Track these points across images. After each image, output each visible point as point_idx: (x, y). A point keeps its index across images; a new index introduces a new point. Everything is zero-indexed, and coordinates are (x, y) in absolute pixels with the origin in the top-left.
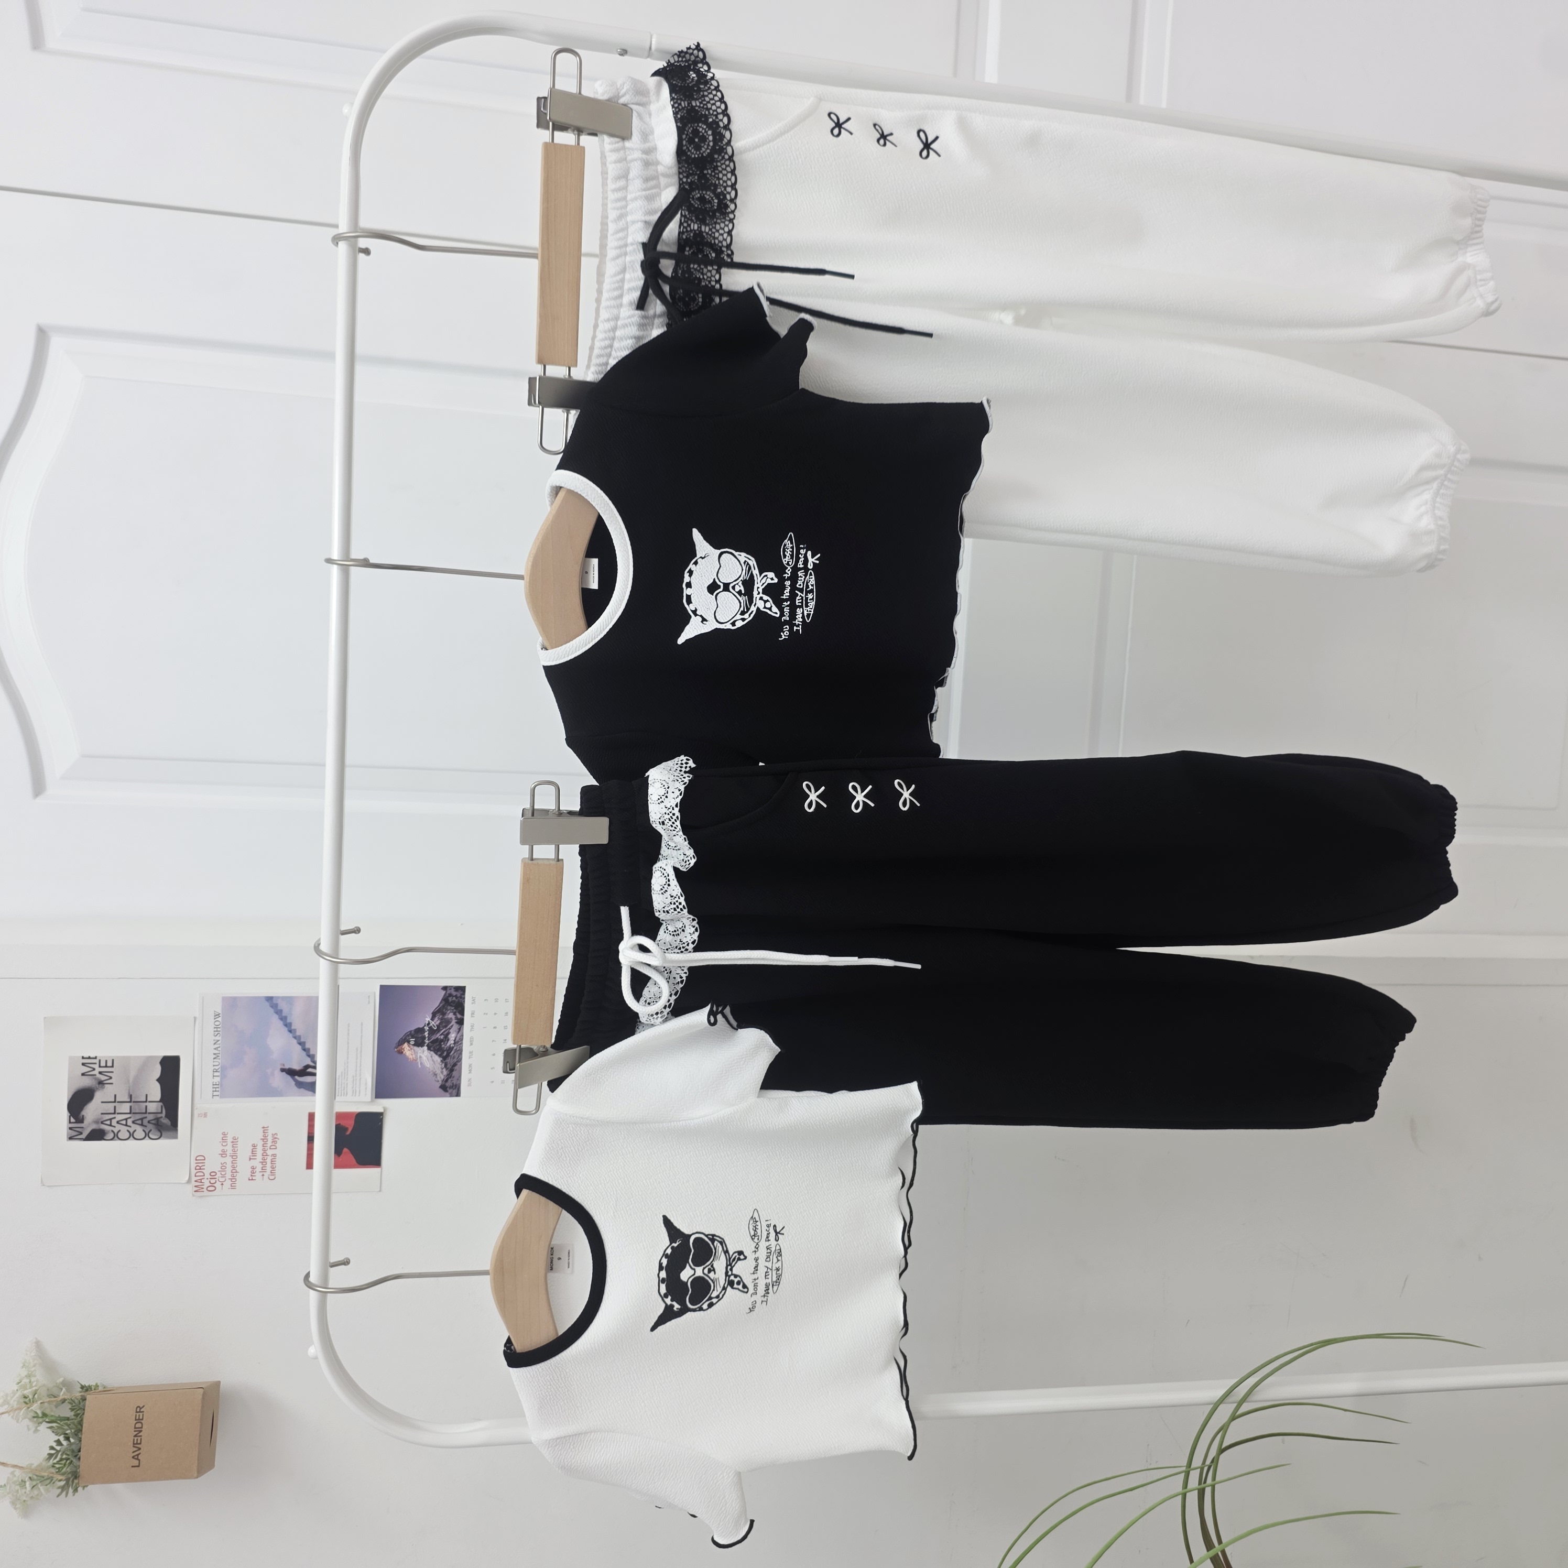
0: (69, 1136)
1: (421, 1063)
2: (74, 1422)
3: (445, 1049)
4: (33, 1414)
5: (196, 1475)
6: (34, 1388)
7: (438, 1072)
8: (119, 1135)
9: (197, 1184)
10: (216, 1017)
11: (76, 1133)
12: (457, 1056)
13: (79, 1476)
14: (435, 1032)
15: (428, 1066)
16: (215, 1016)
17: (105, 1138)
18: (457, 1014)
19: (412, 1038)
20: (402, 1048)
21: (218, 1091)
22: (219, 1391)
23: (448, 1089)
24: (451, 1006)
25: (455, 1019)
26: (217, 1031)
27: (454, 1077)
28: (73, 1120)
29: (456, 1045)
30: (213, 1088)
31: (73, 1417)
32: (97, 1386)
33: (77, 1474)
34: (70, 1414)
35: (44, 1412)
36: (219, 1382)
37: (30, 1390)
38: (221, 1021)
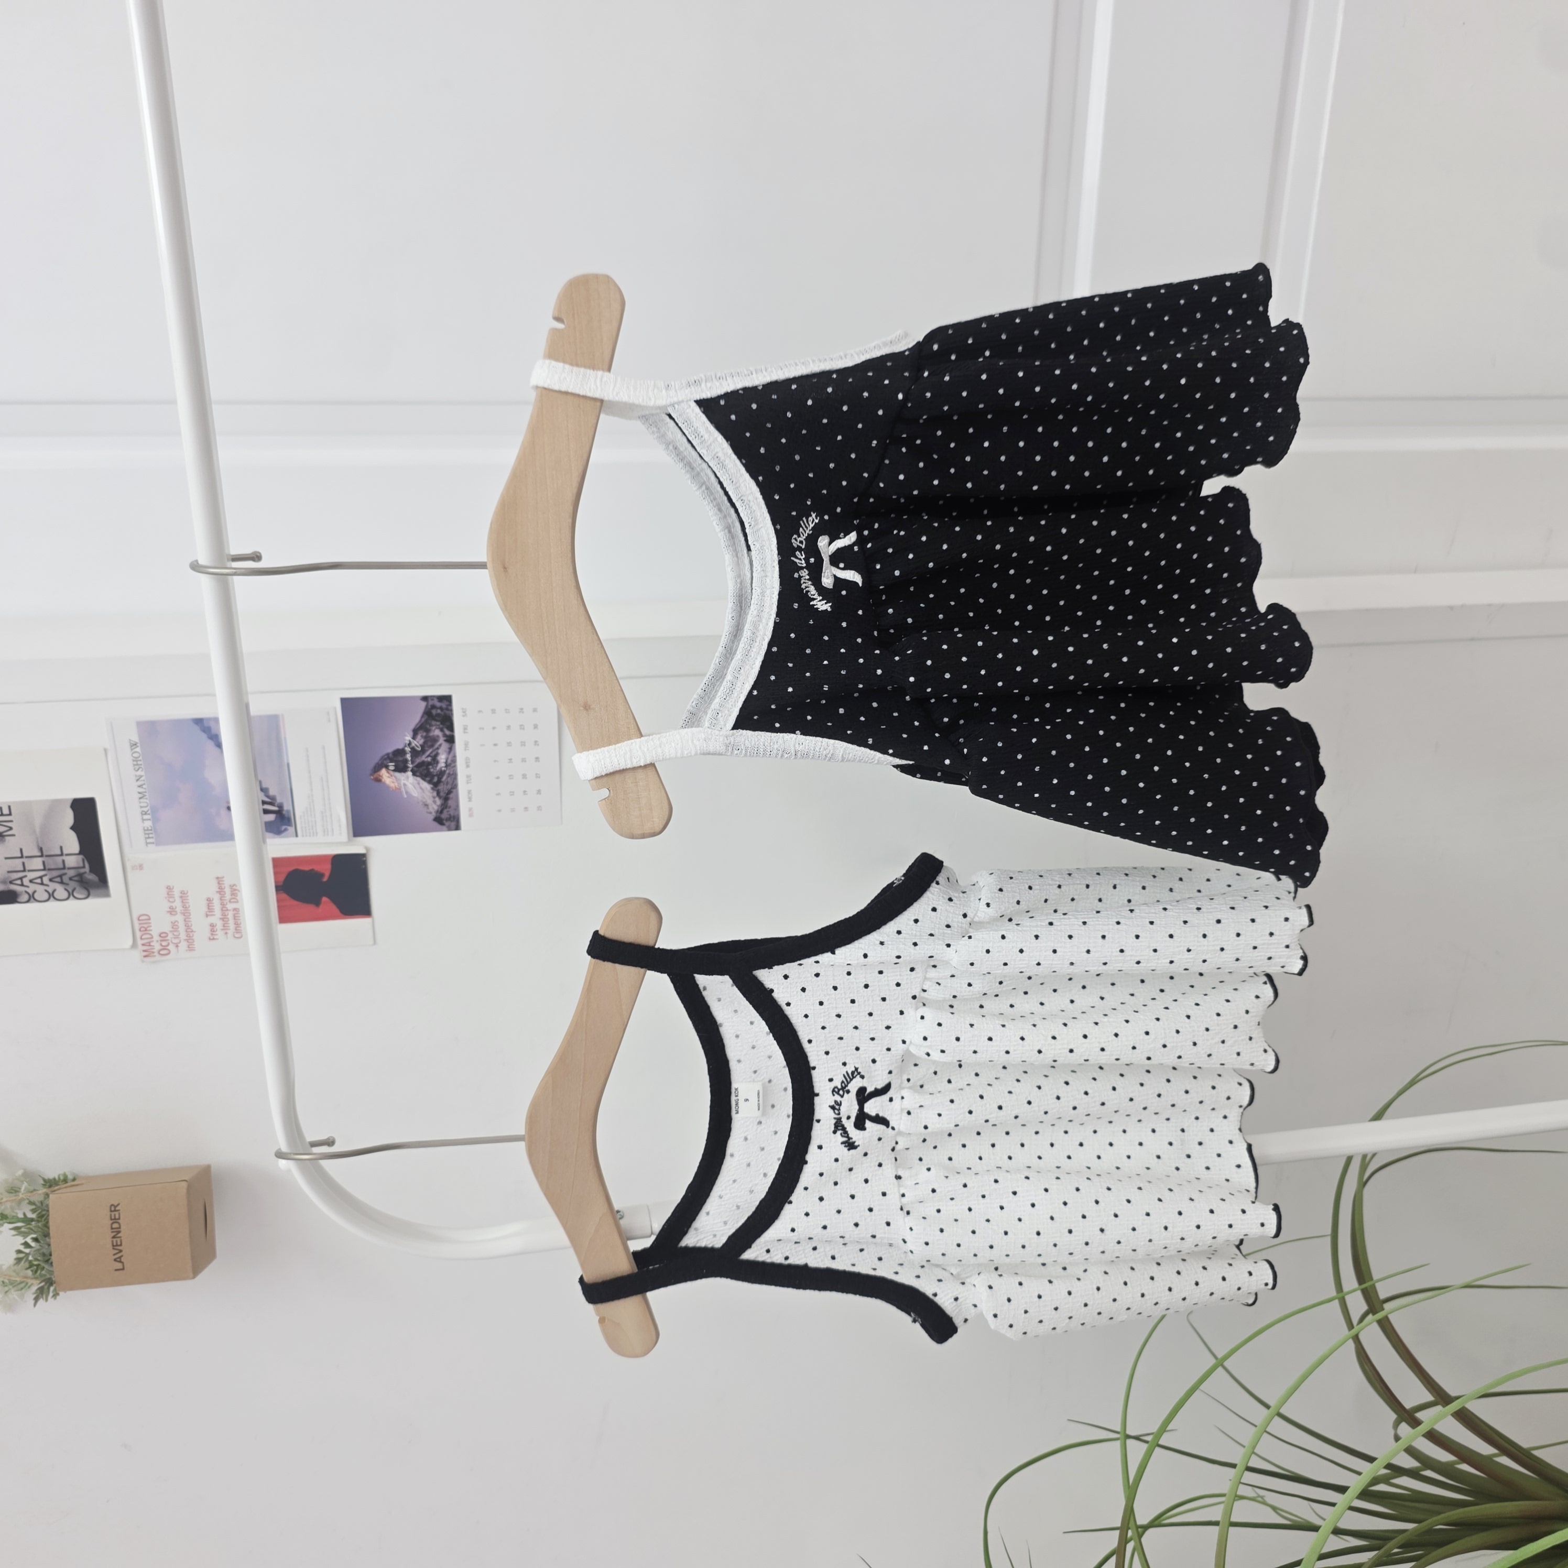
1: (407, 792)
2: (40, 1224)
3: (435, 774)
5: (191, 1275)
8: (36, 896)
9: (145, 948)
10: (133, 748)
13: (56, 1282)
16: (131, 746)
19: (391, 762)
20: (380, 776)
21: (152, 838)
22: (210, 1174)
23: (444, 822)
24: (437, 721)
26: (137, 765)
27: (450, 807)
29: (449, 768)
30: (146, 834)
31: (40, 1219)
32: (65, 1177)
33: (53, 1280)
34: (34, 1216)
35: (4, 1212)
36: (208, 1167)
38: (140, 752)
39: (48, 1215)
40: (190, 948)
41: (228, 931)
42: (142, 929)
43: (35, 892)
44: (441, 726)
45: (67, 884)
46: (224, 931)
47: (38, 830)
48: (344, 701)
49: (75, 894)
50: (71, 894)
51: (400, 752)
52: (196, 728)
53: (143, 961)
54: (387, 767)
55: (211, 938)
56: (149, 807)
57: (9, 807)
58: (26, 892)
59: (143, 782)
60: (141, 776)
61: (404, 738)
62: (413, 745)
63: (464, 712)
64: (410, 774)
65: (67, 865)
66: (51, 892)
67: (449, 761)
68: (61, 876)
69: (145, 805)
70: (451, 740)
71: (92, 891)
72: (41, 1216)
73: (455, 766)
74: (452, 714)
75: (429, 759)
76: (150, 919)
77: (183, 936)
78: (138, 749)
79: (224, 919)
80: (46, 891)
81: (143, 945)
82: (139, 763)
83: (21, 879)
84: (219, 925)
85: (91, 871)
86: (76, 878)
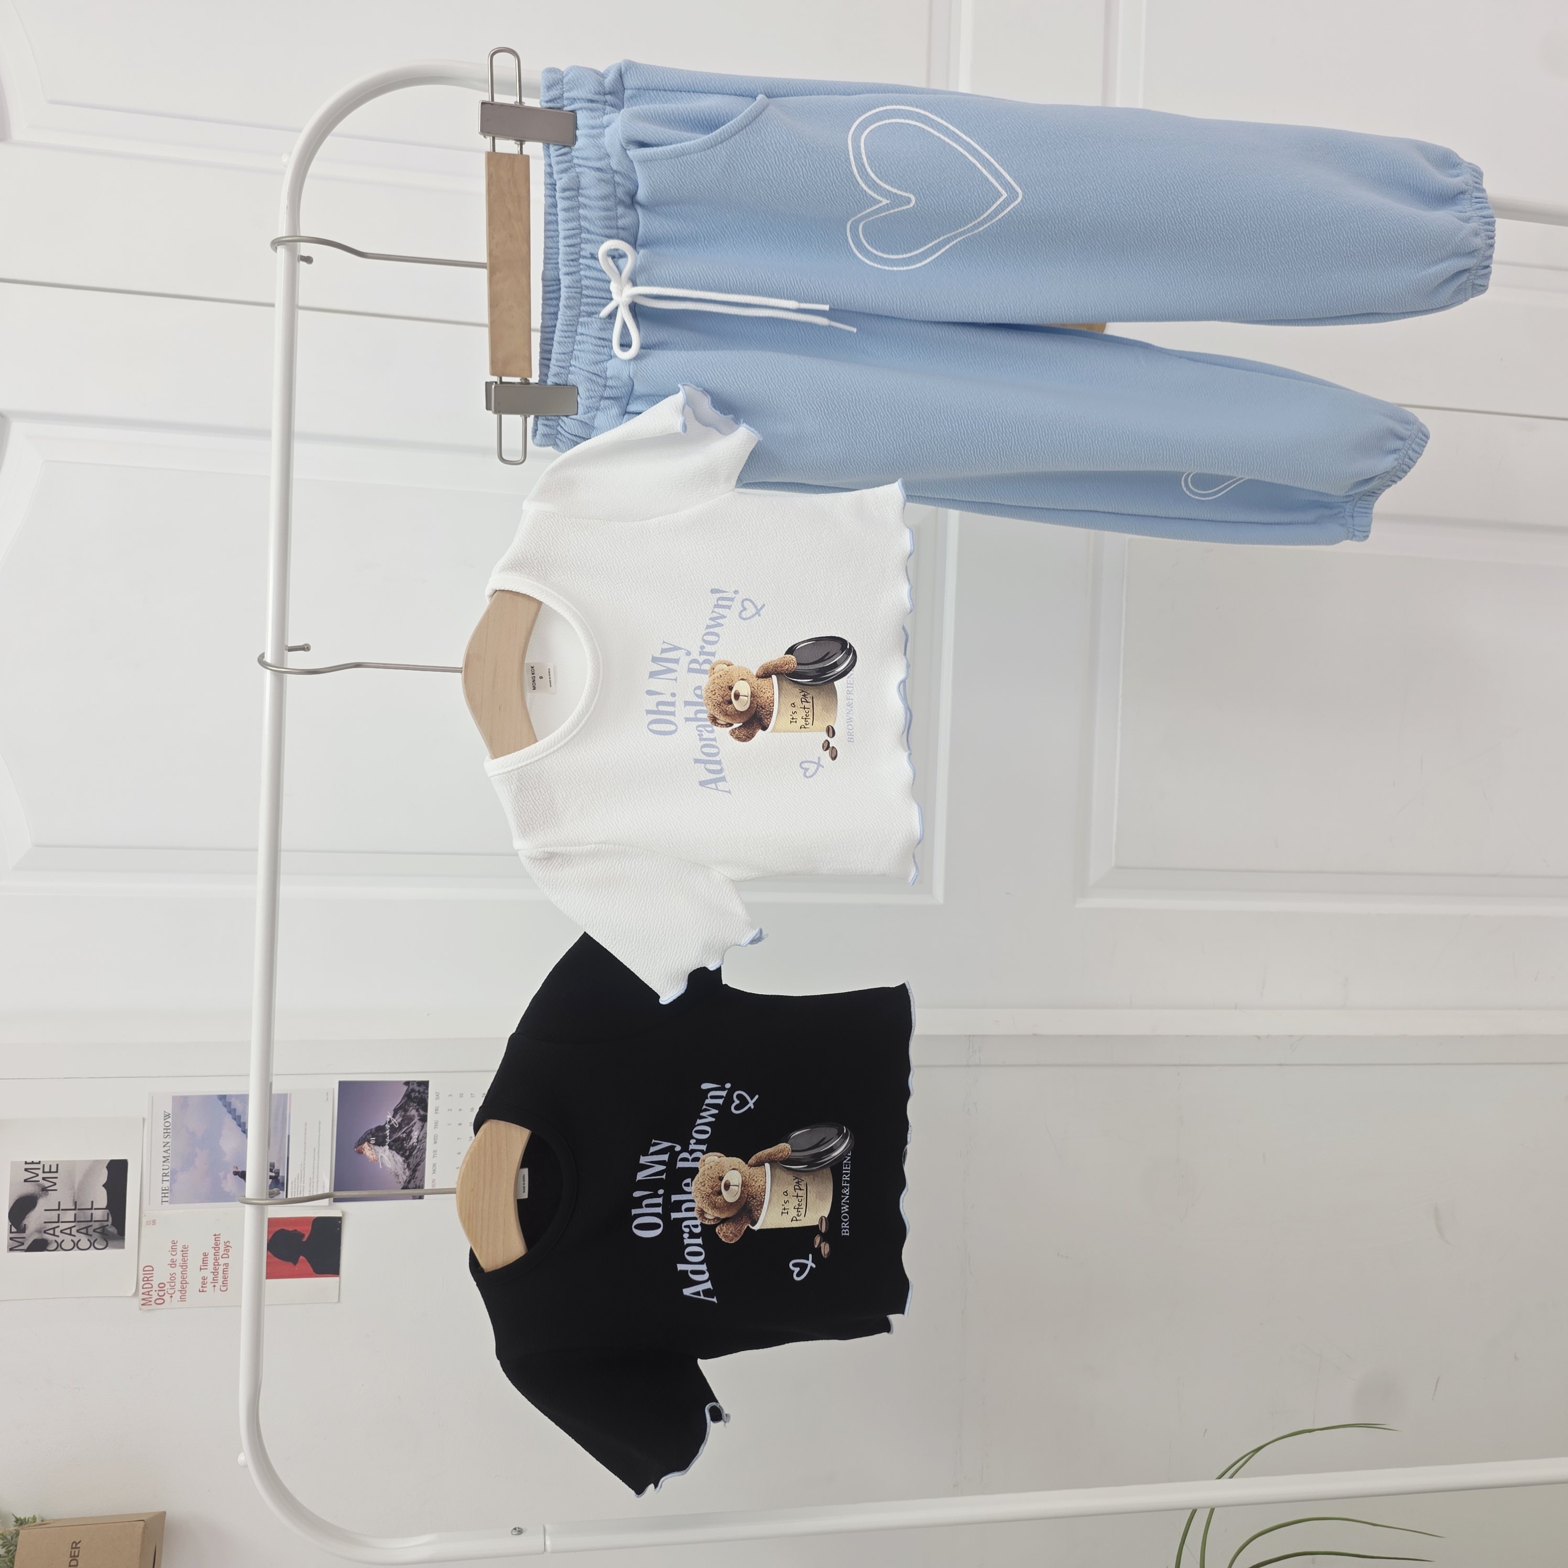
0: (10, 1247)
2: (5, 1560)
8: (63, 1245)
9: (145, 1296)
11: (18, 1244)
16: (165, 1117)
17: (48, 1248)
21: (167, 1197)
22: (164, 1522)
26: (167, 1132)
28: (14, 1229)
30: (163, 1193)
31: (6, 1555)
32: (34, 1519)
34: (2, 1551)
36: (164, 1513)
38: (171, 1122)
39: (16, 1550)
40: (182, 1299)
41: (216, 1284)
42: (146, 1279)
43: (63, 1241)
44: (417, 1107)
45: (91, 1235)
46: (213, 1284)
47: (76, 1186)
48: (341, 1084)
49: (96, 1245)
50: (92, 1244)
51: (381, 1129)
52: (220, 1103)
53: (140, 1309)
54: (369, 1141)
55: (201, 1290)
56: (169, 1170)
57: (57, 1165)
58: (56, 1241)
59: (168, 1148)
60: (168, 1143)
61: (386, 1117)
62: (393, 1122)
63: (437, 1095)
64: (387, 1147)
65: (94, 1219)
66: (76, 1242)
67: (420, 1137)
68: (87, 1228)
69: (167, 1167)
70: (424, 1119)
71: (109, 1243)
72: (8, 1552)
73: (424, 1142)
74: (428, 1097)
75: (404, 1135)
76: (153, 1270)
77: (178, 1287)
78: (170, 1120)
79: (215, 1272)
80: (72, 1241)
81: (143, 1294)
82: (169, 1131)
83: (54, 1229)
84: (210, 1279)
85: (112, 1224)
86: (98, 1230)
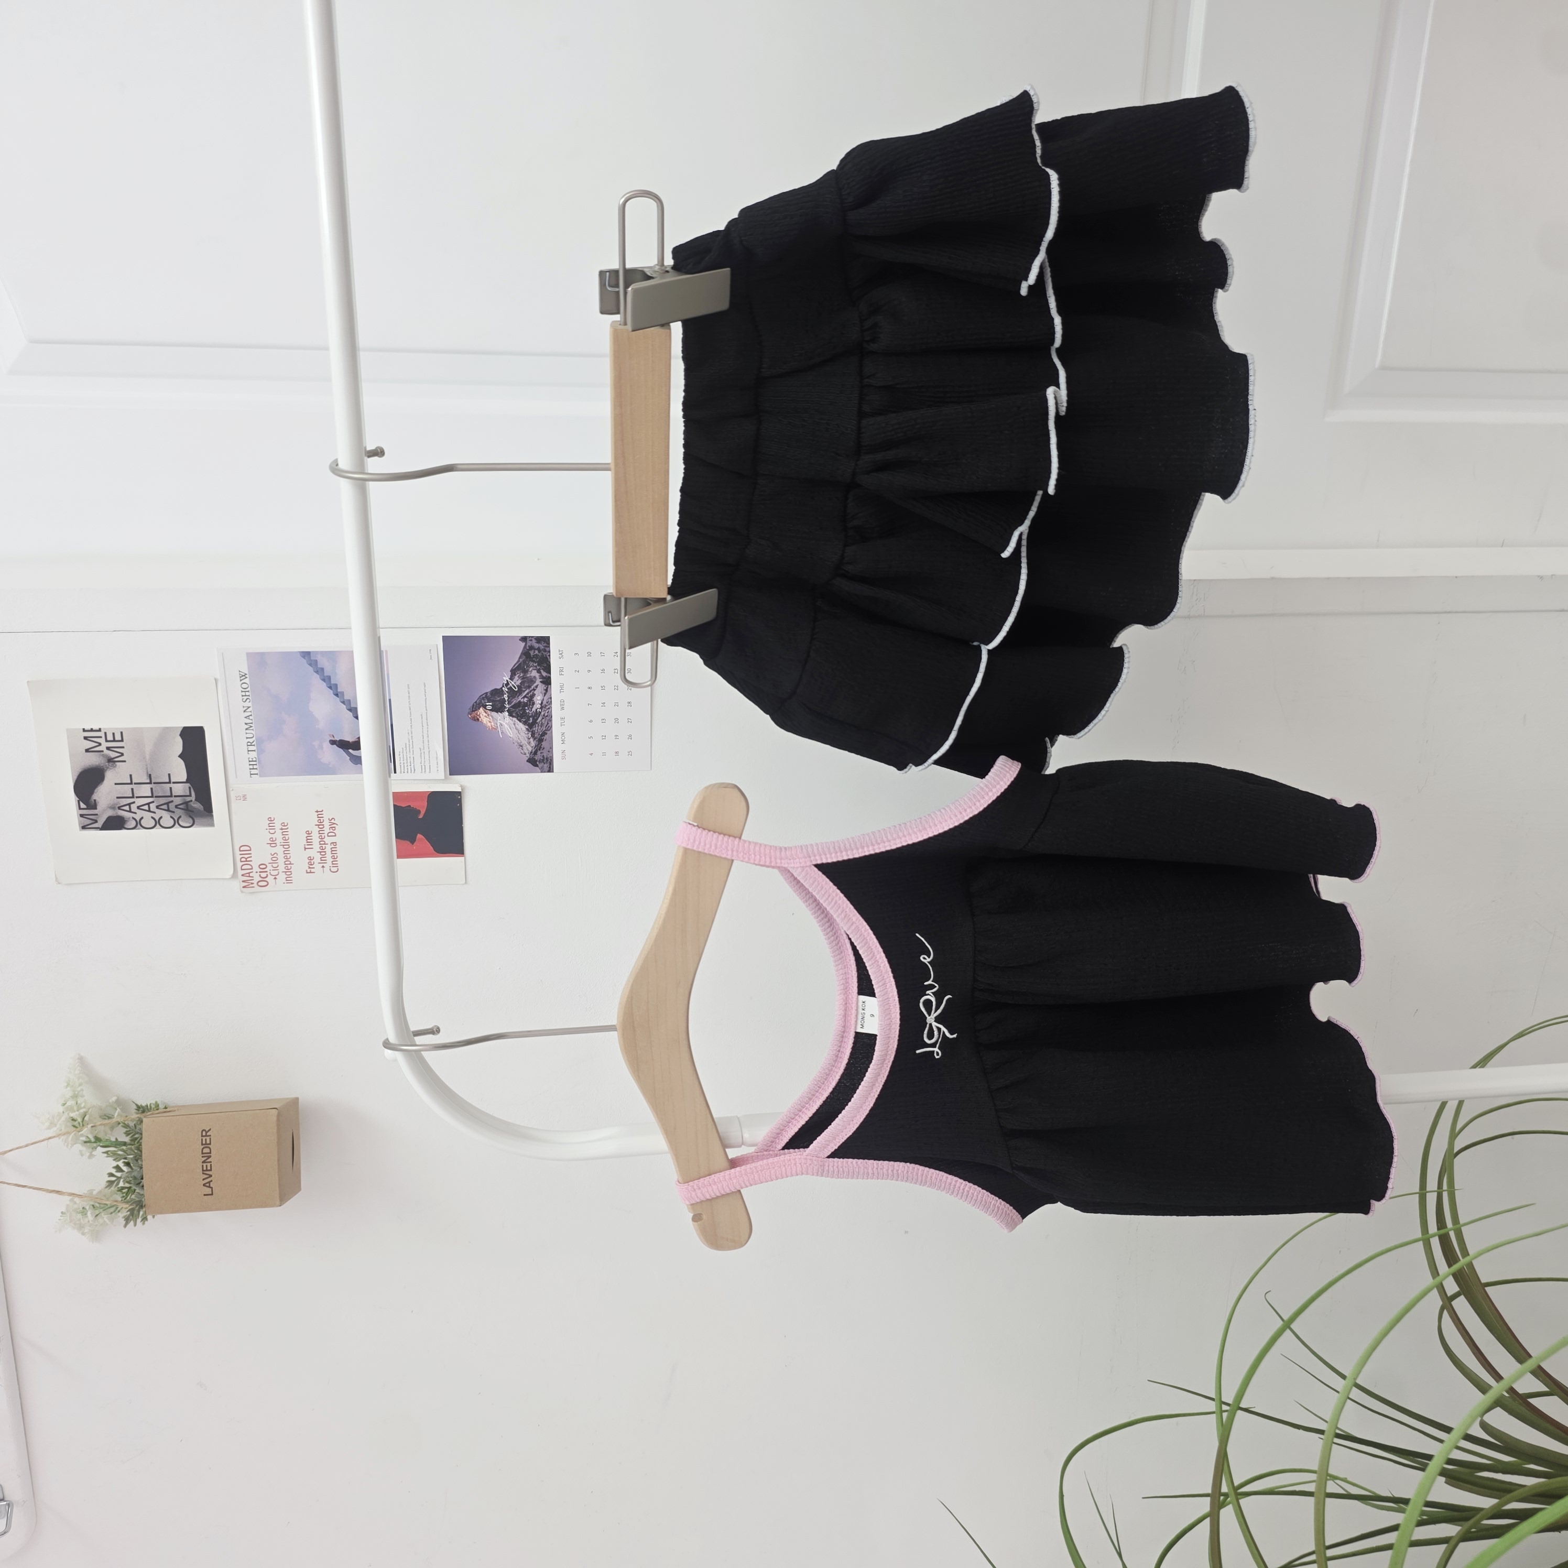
0: (83, 825)
2: (131, 1148)
3: (531, 712)
4: (84, 1139)
5: (278, 1203)
6: (82, 1111)
7: (524, 742)
8: (143, 822)
9: (245, 878)
10: (241, 679)
11: (91, 822)
12: (546, 724)
13: (145, 1206)
14: (516, 695)
15: (511, 736)
16: (240, 677)
17: (126, 826)
18: (542, 671)
21: (256, 769)
22: (298, 1108)
25: (540, 678)
26: (246, 696)
28: (83, 806)
30: (250, 765)
31: (133, 1143)
32: (157, 1106)
33: (142, 1204)
34: (127, 1139)
35: (98, 1136)
36: (296, 1101)
37: (77, 1113)
38: (248, 682)
39: (141, 1138)
40: (288, 881)
42: (243, 860)
43: (142, 818)
45: (173, 812)
46: (322, 865)
47: (148, 757)
48: (445, 638)
49: (181, 823)
50: (176, 822)
52: (304, 661)
53: (242, 892)
55: (309, 871)
56: (254, 739)
57: (122, 733)
58: (133, 818)
59: (250, 714)
60: (249, 707)
63: (561, 653)
65: (174, 794)
66: (157, 820)
68: (167, 804)
69: (251, 736)
71: (196, 821)
72: (134, 1140)
76: (250, 850)
77: (282, 868)
79: (322, 852)
81: (243, 875)
82: (247, 694)
83: (129, 804)
84: (317, 858)
85: (196, 800)
86: (182, 806)
